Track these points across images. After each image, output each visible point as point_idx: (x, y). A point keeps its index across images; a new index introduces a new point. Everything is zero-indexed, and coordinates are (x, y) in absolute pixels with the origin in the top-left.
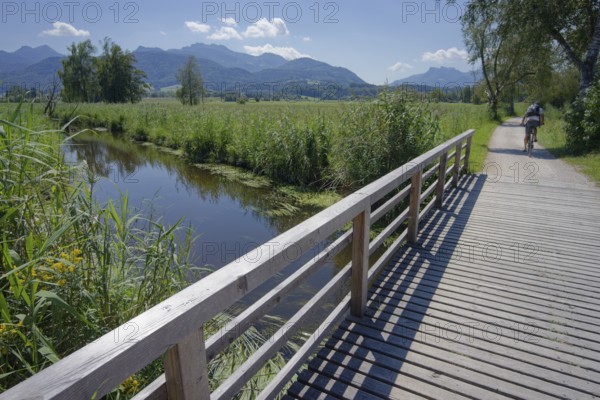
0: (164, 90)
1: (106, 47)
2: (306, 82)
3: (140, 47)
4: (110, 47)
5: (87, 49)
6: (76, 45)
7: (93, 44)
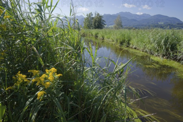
0: (110, 26)
1: (95, 14)
2: (158, 23)
3: (105, 14)
4: (96, 14)
5: (91, 15)
6: (88, 14)
7: (92, 13)
